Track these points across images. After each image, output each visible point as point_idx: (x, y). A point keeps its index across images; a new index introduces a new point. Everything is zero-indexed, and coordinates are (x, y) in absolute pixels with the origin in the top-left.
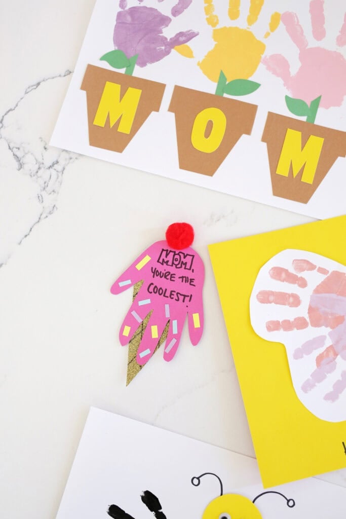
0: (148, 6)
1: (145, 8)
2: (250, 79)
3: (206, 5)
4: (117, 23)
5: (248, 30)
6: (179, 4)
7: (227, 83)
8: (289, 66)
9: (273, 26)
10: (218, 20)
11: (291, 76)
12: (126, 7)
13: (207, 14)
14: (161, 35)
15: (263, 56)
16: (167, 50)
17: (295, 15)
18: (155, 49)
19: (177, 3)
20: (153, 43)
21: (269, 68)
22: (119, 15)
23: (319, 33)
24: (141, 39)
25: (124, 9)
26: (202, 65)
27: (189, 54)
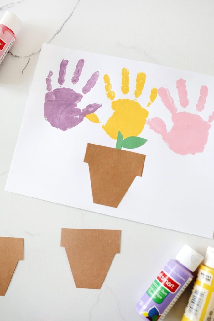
0: (67, 88)
1: (64, 89)
2: (139, 136)
3: (106, 84)
4: (46, 101)
5: (136, 101)
6: (87, 85)
7: (124, 139)
8: (165, 126)
9: (153, 98)
10: (114, 95)
11: (167, 132)
12: (51, 89)
13: (107, 91)
14: (76, 107)
15: (147, 119)
16: (81, 118)
17: (167, 90)
18: (72, 117)
19: (86, 84)
20: (71, 113)
21: (151, 127)
22: (47, 96)
23: (185, 103)
24: (63, 111)
25: (50, 91)
26: (106, 128)
27: (96, 120)
